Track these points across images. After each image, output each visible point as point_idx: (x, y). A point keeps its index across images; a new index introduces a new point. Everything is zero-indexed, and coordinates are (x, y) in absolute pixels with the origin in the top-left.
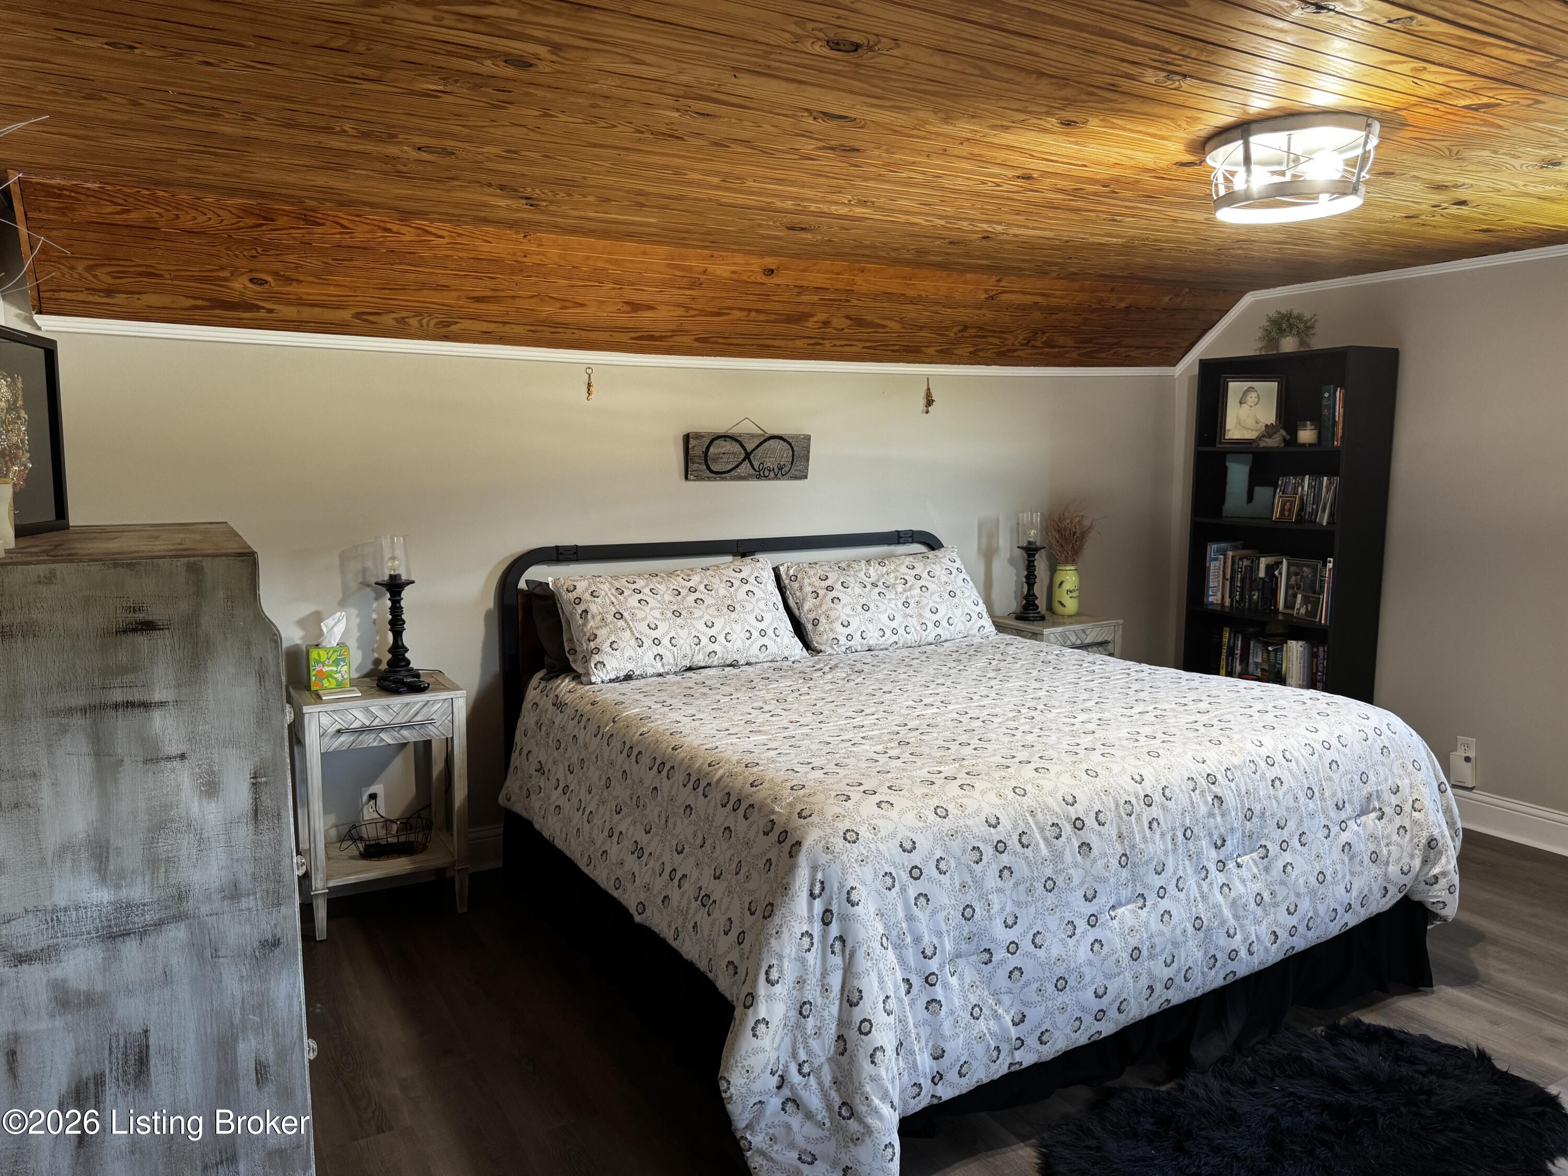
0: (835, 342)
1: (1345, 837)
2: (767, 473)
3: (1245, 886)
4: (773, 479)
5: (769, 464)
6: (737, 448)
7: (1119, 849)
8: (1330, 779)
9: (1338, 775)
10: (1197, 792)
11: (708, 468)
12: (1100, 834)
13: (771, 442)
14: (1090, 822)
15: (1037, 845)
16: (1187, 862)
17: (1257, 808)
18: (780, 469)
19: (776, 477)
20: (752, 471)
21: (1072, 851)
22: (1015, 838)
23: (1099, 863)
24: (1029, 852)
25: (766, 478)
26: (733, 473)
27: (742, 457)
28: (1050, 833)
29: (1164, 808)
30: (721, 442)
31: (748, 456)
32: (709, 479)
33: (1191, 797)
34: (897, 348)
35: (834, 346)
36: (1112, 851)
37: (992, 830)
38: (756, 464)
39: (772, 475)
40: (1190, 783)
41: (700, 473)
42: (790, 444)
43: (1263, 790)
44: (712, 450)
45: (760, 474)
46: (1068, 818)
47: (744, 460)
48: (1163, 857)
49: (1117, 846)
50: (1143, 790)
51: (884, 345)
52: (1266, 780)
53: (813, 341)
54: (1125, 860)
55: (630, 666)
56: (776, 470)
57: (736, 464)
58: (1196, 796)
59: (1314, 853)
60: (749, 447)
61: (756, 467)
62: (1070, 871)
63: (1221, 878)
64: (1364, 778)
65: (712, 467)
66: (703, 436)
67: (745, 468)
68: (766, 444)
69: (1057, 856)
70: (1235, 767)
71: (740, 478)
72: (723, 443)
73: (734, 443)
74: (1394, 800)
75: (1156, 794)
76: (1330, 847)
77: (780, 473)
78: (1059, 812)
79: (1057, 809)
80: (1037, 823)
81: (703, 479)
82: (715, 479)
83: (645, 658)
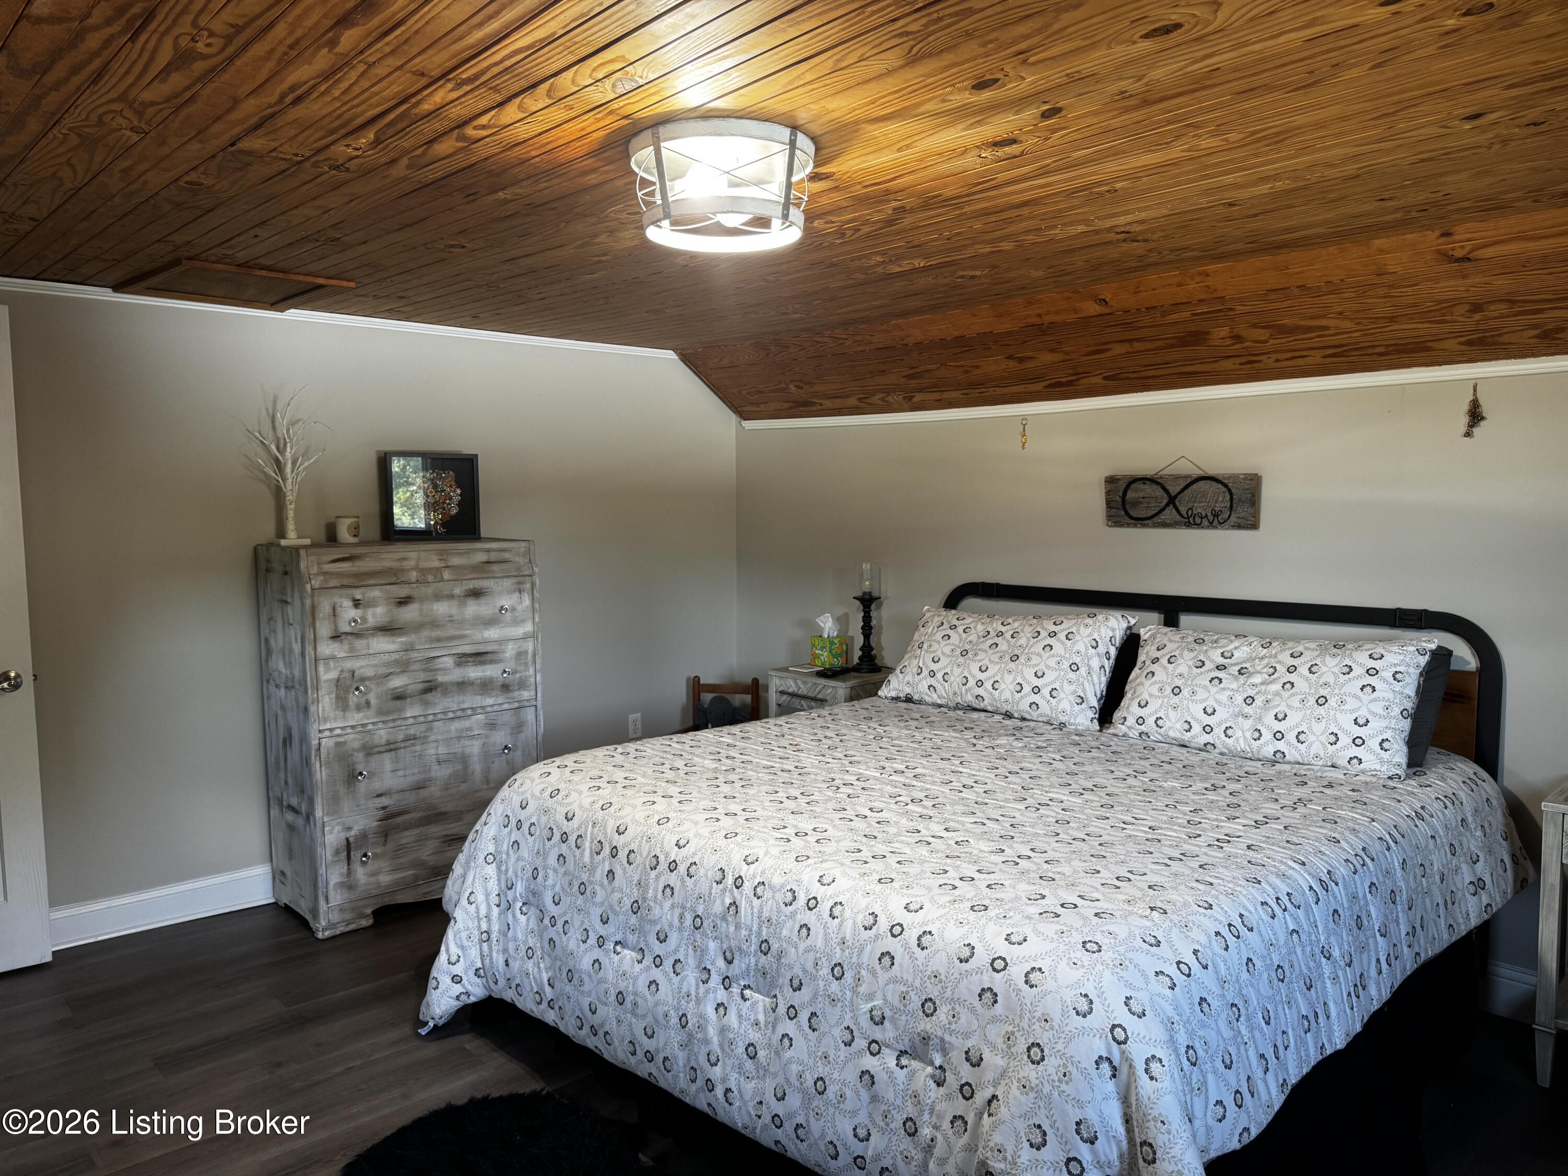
0: (1275, 356)
1: (869, 1063)
2: (1198, 520)
3: (740, 1023)
4: (1208, 527)
5: (1199, 511)
6: (1159, 492)
7: (635, 894)
8: (874, 973)
9: (887, 976)
10: (720, 886)
11: (1127, 514)
12: (624, 870)
13: (1201, 483)
14: (622, 855)
15: (584, 850)
16: (691, 951)
17: (775, 946)
18: (1216, 515)
19: (1211, 525)
20: (1178, 518)
21: (602, 870)
22: (575, 836)
23: (616, 894)
24: (578, 852)
25: (1199, 526)
26: (1156, 519)
27: (1165, 501)
28: (597, 847)
29: (683, 881)
30: (1139, 485)
31: (1172, 500)
32: (1129, 525)
33: (711, 888)
34: (1382, 349)
35: (1277, 361)
36: (628, 891)
37: (565, 822)
38: (1183, 510)
39: (1205, 522)
40: (719, 874)
41: (1119, 519)
42: (1226, 486)
43: (789, 930)
44: (1130, 495)
45: (1190, 521)
46: (611, 843)
47: (1167, 505)
48: (667, 928)
49: (635, 890)
50: (677, 855)
51: (1356, 349)
52: (794, 921)
53: (1243, 360)
54: (636, 908)
55: (908, 690)
56: (1211, 518)
57: (1159, 509)
58: (716, 888)
59: (822, 1049)
60: (1174, 490)
61: (1184, 513)
62: (596, 887)
63: (721, 995)
64: (929, 1007)
65: (1131, 513)
66: (1118, 479)
67: (1169, 514)
68: (1194, 486)
69: (592, 870)
70: (770, 885)
71: (1165, 525)
72: (1142, 486)
73: (1155, 487)
74: (966, 1073)
75: (684, 865)
76: (847, 1060)
77: (1215, 520)
78: (609, 835)
79: (609, 831)
80: (592, 834)
81: (1122, 526)
82: (1135, 526)
83: (920, 685)
